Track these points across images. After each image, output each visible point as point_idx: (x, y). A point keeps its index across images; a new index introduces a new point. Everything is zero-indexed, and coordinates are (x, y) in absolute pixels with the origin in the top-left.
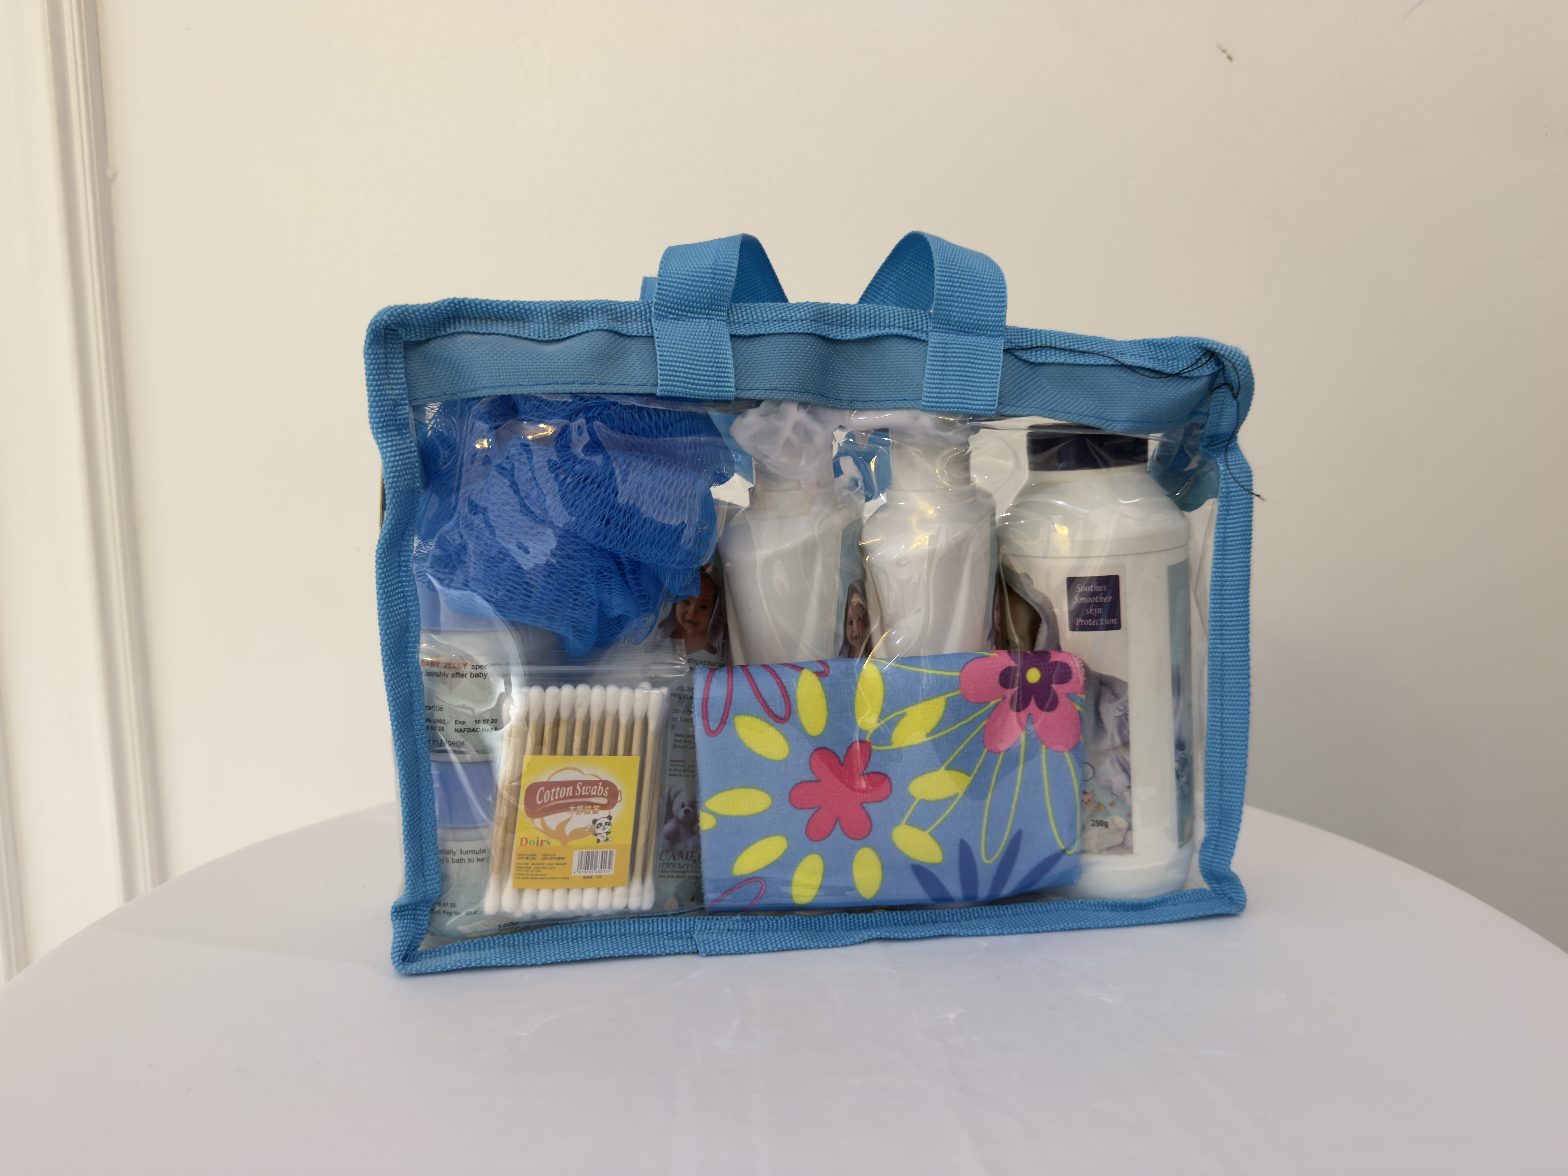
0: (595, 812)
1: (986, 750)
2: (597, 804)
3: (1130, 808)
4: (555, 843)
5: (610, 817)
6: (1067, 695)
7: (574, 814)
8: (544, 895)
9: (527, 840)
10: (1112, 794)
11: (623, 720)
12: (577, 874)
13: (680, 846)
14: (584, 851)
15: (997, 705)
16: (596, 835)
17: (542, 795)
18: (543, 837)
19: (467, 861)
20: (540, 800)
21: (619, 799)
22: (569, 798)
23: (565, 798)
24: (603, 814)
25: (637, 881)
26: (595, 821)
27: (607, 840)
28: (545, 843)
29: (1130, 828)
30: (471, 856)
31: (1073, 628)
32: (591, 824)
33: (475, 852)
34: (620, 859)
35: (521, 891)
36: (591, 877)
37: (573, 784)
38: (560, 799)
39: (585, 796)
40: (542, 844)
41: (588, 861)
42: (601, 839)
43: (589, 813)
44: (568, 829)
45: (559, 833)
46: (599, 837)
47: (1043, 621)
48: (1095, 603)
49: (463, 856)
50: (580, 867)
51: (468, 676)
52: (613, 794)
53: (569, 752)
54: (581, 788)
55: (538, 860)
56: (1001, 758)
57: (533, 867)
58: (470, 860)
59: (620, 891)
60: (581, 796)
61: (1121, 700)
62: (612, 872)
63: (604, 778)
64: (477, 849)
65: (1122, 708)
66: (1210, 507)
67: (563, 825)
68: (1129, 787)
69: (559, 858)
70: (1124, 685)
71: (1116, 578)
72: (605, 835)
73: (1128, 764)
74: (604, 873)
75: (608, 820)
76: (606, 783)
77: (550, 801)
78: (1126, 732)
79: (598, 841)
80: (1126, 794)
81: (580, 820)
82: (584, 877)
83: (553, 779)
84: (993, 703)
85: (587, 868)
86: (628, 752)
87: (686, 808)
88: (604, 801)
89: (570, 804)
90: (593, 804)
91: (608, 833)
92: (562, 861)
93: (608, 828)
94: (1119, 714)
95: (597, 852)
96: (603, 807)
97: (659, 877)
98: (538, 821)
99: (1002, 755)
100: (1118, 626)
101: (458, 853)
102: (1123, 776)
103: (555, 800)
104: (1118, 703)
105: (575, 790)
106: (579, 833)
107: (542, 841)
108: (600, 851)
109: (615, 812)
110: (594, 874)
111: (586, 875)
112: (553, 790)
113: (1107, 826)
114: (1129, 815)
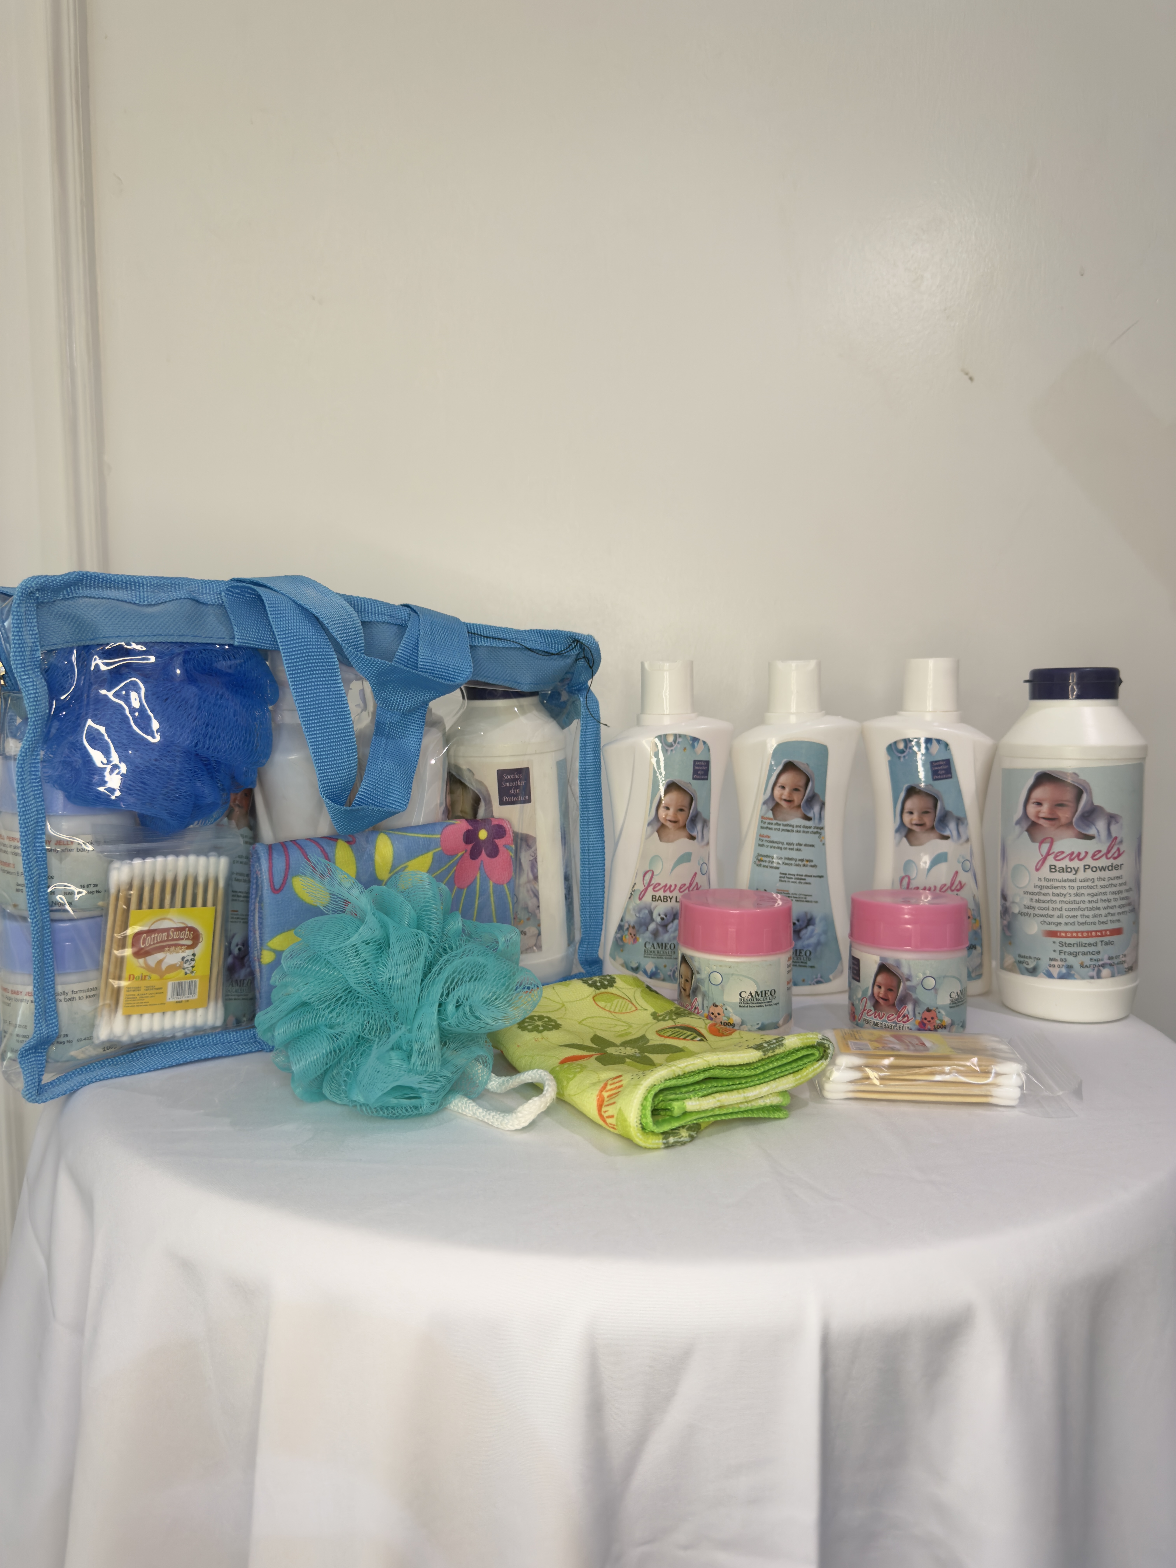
0: (183, 952)
1: (456, 887)
2: (184, 945)
3: (539, 920)
4: (154, 976)
5: (194, 955)
6: (504, 846)
7: (168, 954)
8: (146, 1018)
9: (134, 976)
10: (529, 912)
11: (201, 880)
12: (171, 1000)
13: (236, 976)
14: (176, 982)
15: (462, 855)
16: (184, 969)
17: (144, 940)
18: (145, 973)
19: (77, 998)
20: (143, 944)
21: (201, 940)
22: (165, 941)
23: (161, 942)
24: (189, 952)
25: (212, 1004)
26: (183, 958)
27: (192, 972)
28: (147, 978)
29: (539, 934)
30: (81, 995)
31: (502, 803)
32: (180, 960)
33: (84, 991)
34: (200, 988)
35: (128, 1017)
36: (181, 1002)
37: (167, 930)
38: (158, 943)
39: (176, 940)
40: (145, 979)
41: (179, 990)
42: (188, 972)
43: (178, 952)
44: (164, 967)
45: (157, 969)
46: (186, 970)
47: (482, 800)
48: (515, 786)
49: (74, 996)
50: (173, 995)
51: (75, 850)
52: (196, 937)
53: (162, 906)
54: (173, 932)
55: (142, 991)
56: (465, 891)
57: (138, 997)
58: (80, 998)
59: (200, 1012)
60: (173, 940)
61: (533, 849)
62: (196, 997)
63: (190, 924)
64: (86, 988)
65: (533, 854)
66: (576, 725)
67: (160, 962)
68: (539, 907)
69: (158, 989)
70: (534, 839)
71: (527, 769)
72: (191, 968)
73: (538, 892)
74: (191, 998)
75: (192, 957)
76: (192, 929)
77: (150, 945)
78: (535, 870)
79: (186, 974)
80: (537, 911)
81: (172, 958)
82: (177, 1002)
83: (153, 927)
84: (460, 854)
85: (178, 995)
86: (204, 904)
87: (239, 946)
88: (189, 943)
89: (164, 947)
90: (182, 945)
91: (193, 967)
92: (160, 991)
93: (193, 963)
94: (532, 858)
95: (185, 982)
96: (189, 947)
97: (226, 1000)
98: (141, 961)
99: (465, 889)
100: (529, 801)
101: (70, 993)
102: (535, 899)
103: (154, 944)
104: (531, 851)
105: (168, 936)
106: (172, 968)
107: (145, 976)
108: (187, 981)
109: (198, 950)
110: (183, 999)
111: (178, 1000)
112: (153, 936)
113: (525, 934)
114: (539, 925)
